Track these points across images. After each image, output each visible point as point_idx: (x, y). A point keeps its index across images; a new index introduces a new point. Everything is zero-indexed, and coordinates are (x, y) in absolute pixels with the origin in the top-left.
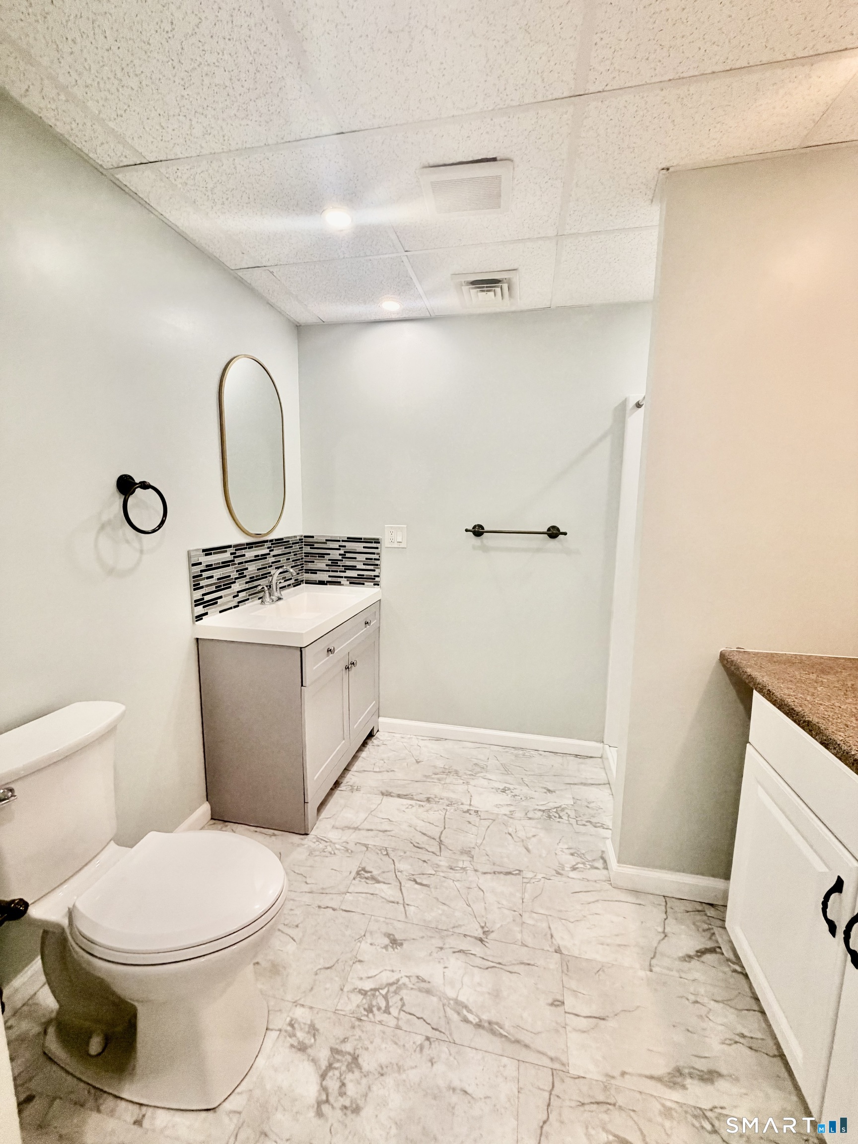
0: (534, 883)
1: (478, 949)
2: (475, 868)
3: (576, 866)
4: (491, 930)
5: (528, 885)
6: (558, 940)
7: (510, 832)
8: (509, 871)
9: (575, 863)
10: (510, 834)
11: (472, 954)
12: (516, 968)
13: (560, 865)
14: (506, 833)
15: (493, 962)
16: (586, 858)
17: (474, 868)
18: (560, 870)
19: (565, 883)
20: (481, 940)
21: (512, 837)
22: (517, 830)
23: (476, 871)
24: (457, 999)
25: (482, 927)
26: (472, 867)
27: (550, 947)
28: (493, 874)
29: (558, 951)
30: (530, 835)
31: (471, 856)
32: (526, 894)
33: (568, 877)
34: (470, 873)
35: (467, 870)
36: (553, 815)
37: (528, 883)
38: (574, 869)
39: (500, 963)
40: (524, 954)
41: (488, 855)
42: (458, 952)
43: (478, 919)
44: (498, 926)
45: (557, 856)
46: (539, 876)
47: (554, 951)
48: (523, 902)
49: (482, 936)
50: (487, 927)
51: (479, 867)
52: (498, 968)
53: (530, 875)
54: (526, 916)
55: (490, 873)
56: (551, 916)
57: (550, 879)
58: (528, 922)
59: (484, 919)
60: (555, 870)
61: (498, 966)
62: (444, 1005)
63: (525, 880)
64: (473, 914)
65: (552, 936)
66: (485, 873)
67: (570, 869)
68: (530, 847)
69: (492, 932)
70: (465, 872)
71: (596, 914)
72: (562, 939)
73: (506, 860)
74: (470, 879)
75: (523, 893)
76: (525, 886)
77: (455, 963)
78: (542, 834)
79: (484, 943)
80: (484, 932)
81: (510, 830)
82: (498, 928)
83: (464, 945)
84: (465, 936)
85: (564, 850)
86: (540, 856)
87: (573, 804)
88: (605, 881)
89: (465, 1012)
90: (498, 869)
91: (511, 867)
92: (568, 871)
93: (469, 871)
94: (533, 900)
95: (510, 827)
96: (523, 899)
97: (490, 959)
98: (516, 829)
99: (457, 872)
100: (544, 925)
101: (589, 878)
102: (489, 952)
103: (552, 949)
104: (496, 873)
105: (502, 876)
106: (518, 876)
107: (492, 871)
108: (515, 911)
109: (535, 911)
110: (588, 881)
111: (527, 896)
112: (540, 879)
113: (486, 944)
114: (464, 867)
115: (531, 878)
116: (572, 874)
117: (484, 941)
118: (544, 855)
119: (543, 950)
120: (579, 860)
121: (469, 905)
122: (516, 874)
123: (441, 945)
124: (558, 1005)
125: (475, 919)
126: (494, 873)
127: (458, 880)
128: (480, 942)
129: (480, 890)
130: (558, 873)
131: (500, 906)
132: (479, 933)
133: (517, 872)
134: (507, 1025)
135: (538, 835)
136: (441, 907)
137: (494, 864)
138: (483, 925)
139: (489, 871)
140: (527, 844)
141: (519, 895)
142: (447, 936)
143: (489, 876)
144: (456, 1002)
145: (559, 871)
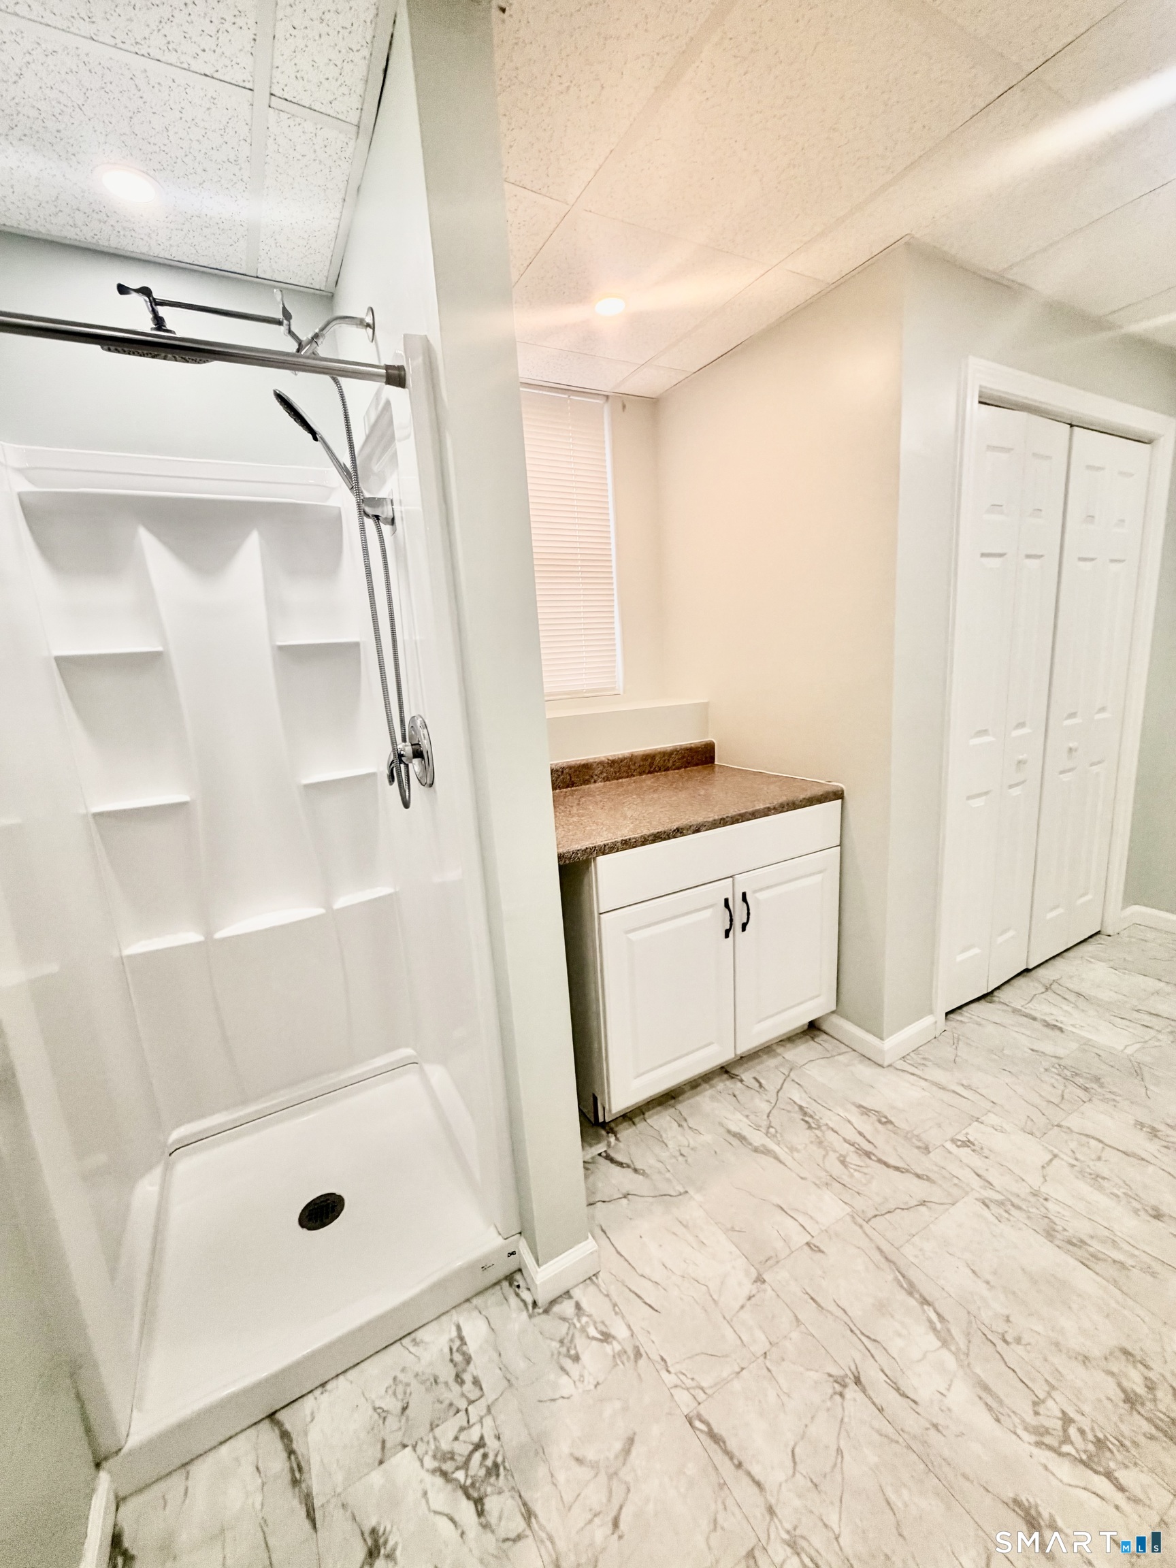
0: (693, 1379)
1: (871, 1374)
2: (768, 1517)
3: (599, 1336)
4: (831, 1379)
5: (704, 1384)
6: (748, 1287)
7: (609, 1528)
8: (708, 1442)
9: (594, 1343)
10: (616, 1524)
11: (887, 1376)
12: (833, 1308)
13: (619, 1362)
14: (620, 1537)
15: (860, 1340)
16: (567, 1334)
17: (772, 1519)
18: (628, 1358)
19: (649, 1332)
20: (858, 1381)
21: (621, 1508)
22: (589, 1516)
23: (771, 1511)
24: (943, 1344)
25: (841, 1395)
26: (772, 1529)
27: (765, 1291)
28: (745, 1465)
29: (760, 1280)
30: (584, 1473)
31: (751, 1562)
32: (725, 1374)
33: (632, 1336)
34: (786, 1515)
35: (788, 1532)
36: (481, 1464)
37: (702, 1389)
38: (606, 1337)
39: (852, 1331)
40: (808, 1313)
41: (715, 1521)
42: (908, 1397)
43: (840, 1416)
44: (814, 1375)
45: (600, 1382)
46: (670, 1379)
47: (766, 1284)
48: (743, 1369)
49: (852, 1386)
50: (834, 1388)
51: (759, 1512)
52: (859, 1329)
53: (683, 1397)
54: (758, 1349)
55: (749, 1474)
56: (724, 1318)
57: (663, 1359)
58: (763, 1338)
59: (829, 1404)
60: (636, 1362)
61: (858, 1332)
62: (967, 1355)
63: (701, 1396)
64: (843, 1434)
65: (750, 1298)
66: (758, 1484)
67: (615, 1343)
68: (618, 1446)
69: (830, 1375)
70: (798, 1532)
71: (666, 1267)
72: (739, 1284)
73: (691, 1469)
74: (797, 1503)
75: (727, 1381)
76: (712, 1387)
77: (924, 1384)
78: (561, 1448)
79: (856, 1374)
80: (845, 1386)
81: (601, 1532)
82: (817, 1371)
83: (888, 1397)
84: (881, 1410)
85: (576, 1377)
86: (625, 1409)
87: (409, 1449)
88: (597, 1286)
89: (939, 1326)
90: (726, 1466)
91: (696, 1444)
92: (619, 1343)
93: (789, 1526)
94: (726, 1356)
95: (591, 1545)
96: (738, 1373)
97: (862, 1347)
98: (591, 1521)
99: (813, 1553)
100: (744, 1315)
101: (608, 1306)
102: (858, 1357)
103: (766, 1286)
104: (736, 1462)
105: (732, 1444)
106: (706, 1416)
107: (740, 1473)
108: (769, 1370)
109: (739, 1342)
110: (615, 1305)
111: (726, 1373)
112: (676, 1374)
113: (853, 1368)
114: (789, 1550)
115: (688, 1389)
116: (620, 1331)
117: (854, 1376)
118: (618, 1404)
119: (778, 1295)
120: (580, 1342)
121: (839, 1451)
122: (703, 1421)
123: (932, 1432)
124: (815, 1246)
125: (846, 1420)
126: (739, 1465)
127: (826, 1526)
128: (862, 1379)
129: (797, 1459)
130: (638, 1354)
131: (785, 1398)
132: (852, 1392)
133: (698, 1424)
134: (890, 1277)
135: (572, 1455)
136: (900, 1505)
137: (723, 1485)
138: (837, 1398)
139: (746, 1481)
140: (616, 1457)
141: (737, 1385)
142: (915, 1437)
143: (756, 1470)
144: (945, 1344)
145: (632, 1356)
